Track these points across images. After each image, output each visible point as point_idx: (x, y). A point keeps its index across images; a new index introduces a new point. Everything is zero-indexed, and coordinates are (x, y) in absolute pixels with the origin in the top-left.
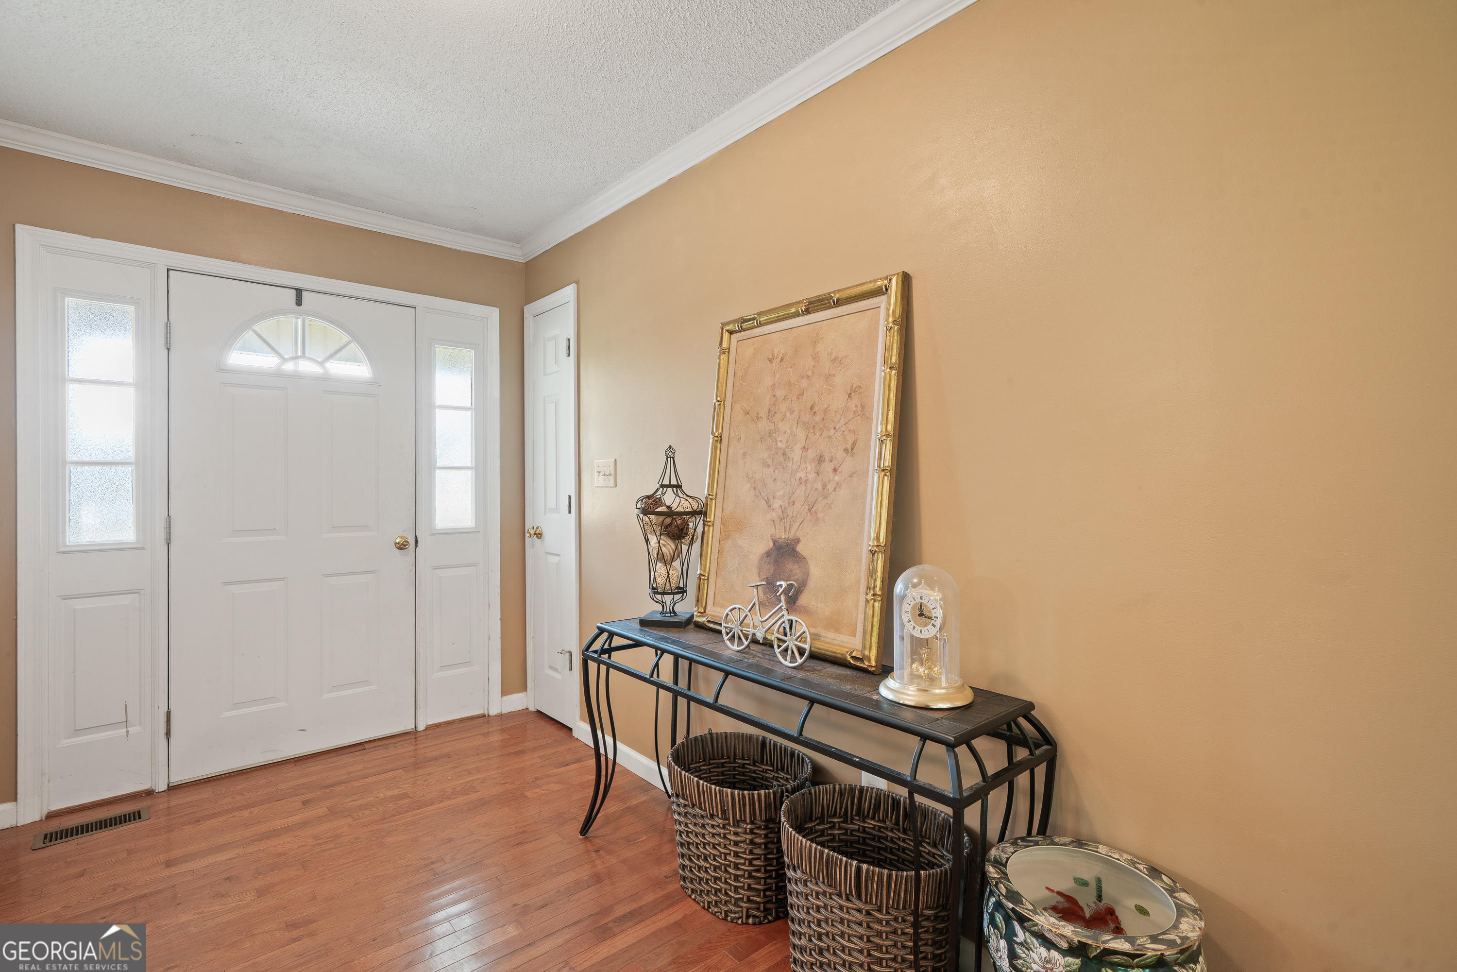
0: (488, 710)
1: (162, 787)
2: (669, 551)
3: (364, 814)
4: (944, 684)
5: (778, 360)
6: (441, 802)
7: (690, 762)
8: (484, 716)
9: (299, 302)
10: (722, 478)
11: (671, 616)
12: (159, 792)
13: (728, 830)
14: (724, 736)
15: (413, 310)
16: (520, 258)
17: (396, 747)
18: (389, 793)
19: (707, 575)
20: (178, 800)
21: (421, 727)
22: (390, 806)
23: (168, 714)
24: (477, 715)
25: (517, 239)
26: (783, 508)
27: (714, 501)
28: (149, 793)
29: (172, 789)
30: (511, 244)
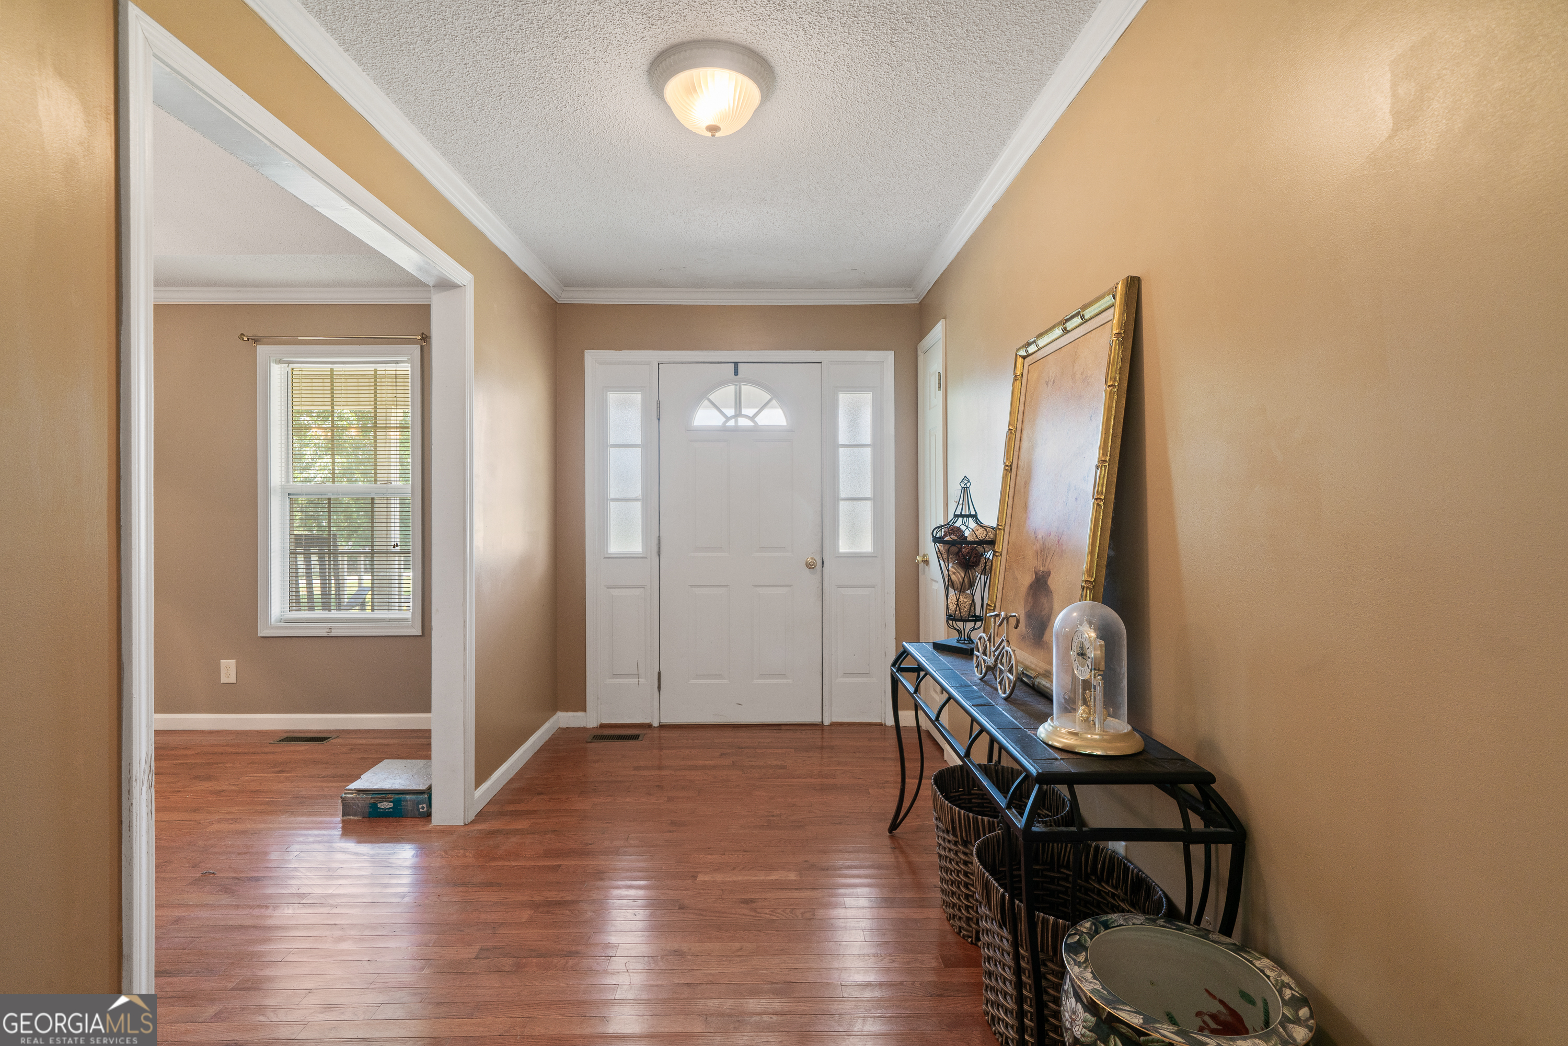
0: (885, 720)
1: (656, 724)
2: (958, 579)
3: (751, 771)
4: (1097, 731)
5: (1051, 383)
6: (805, 778)
7: (971, 786)
8: (881, 725)
9: (736, 373)
10: (1010, 508)
11: (964, 643)
12: (654, 727)
13: (959, 848)
14: (1010, 771)
15: (820, 364)
16: (914, 300)
17: (801, 733)
18: (775, 763)
19: (993, 605)
20: (665, 734)
21: (826, 723)
22: (770, 771)
23: (659, 673)
24: (875, 723)
25: (908, 283)
26: (1044, 539)
27: (1002, 531)
28: (649, 726)
29: (662, 727)
30: (903, 289)
